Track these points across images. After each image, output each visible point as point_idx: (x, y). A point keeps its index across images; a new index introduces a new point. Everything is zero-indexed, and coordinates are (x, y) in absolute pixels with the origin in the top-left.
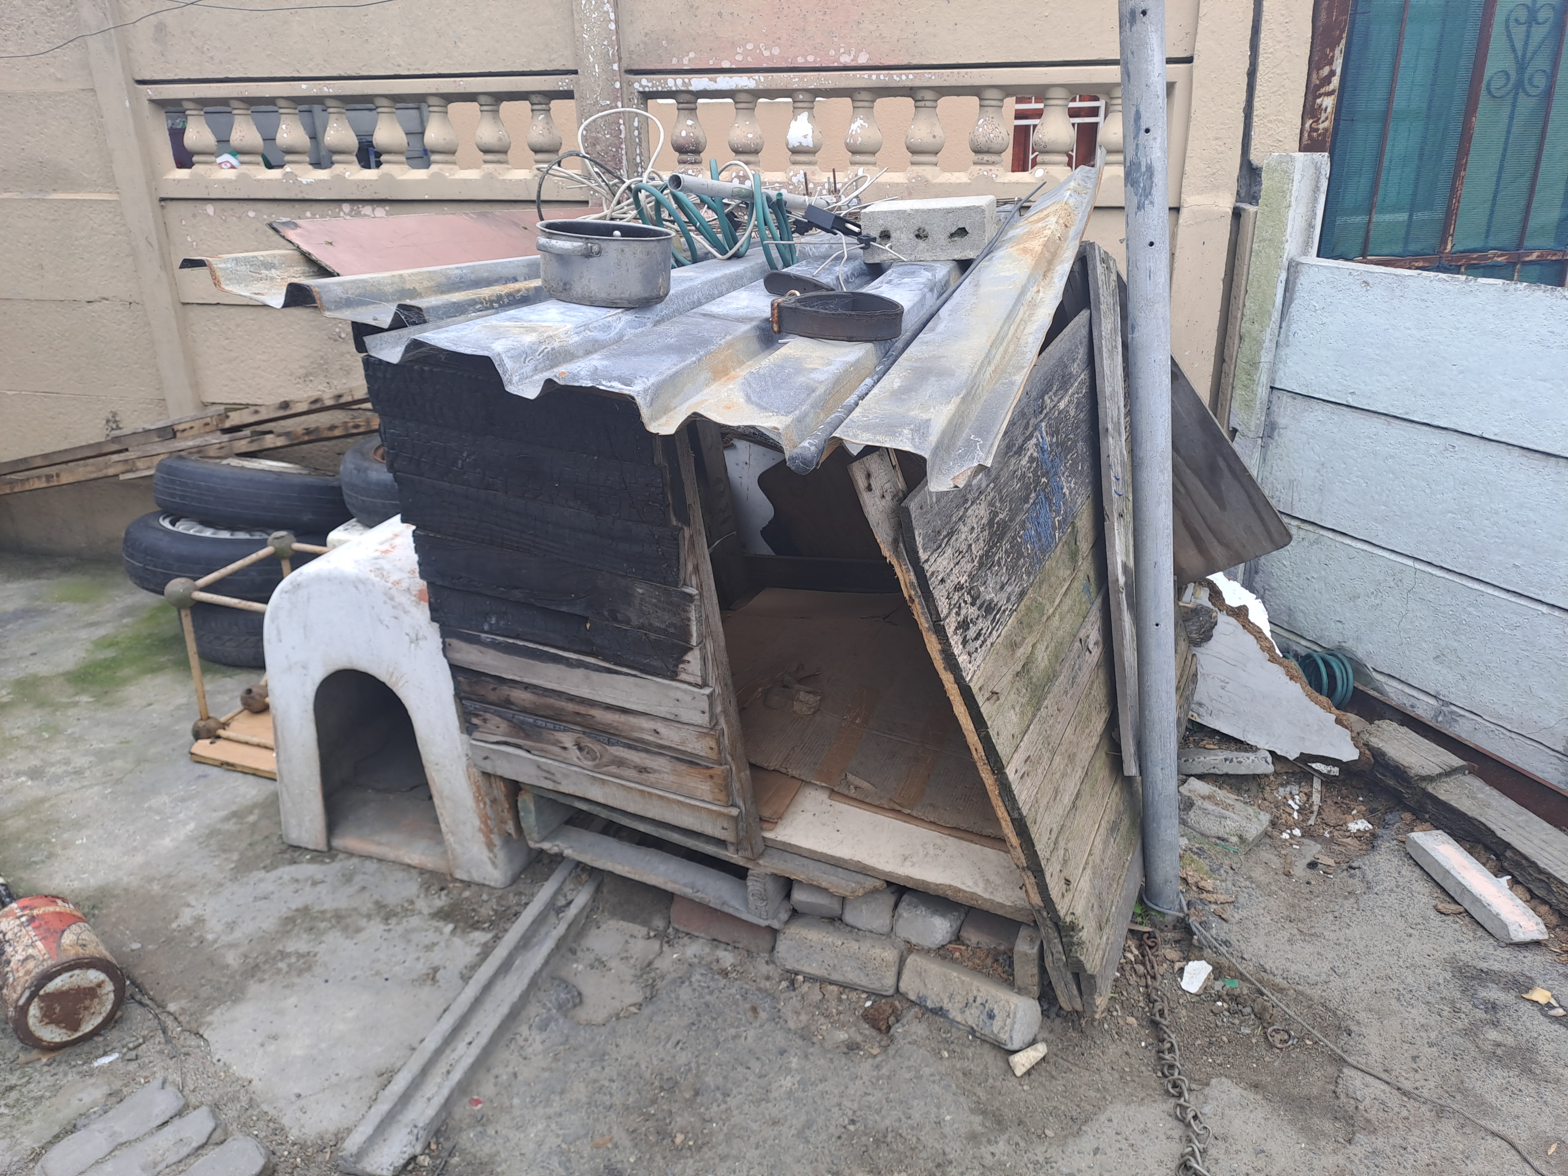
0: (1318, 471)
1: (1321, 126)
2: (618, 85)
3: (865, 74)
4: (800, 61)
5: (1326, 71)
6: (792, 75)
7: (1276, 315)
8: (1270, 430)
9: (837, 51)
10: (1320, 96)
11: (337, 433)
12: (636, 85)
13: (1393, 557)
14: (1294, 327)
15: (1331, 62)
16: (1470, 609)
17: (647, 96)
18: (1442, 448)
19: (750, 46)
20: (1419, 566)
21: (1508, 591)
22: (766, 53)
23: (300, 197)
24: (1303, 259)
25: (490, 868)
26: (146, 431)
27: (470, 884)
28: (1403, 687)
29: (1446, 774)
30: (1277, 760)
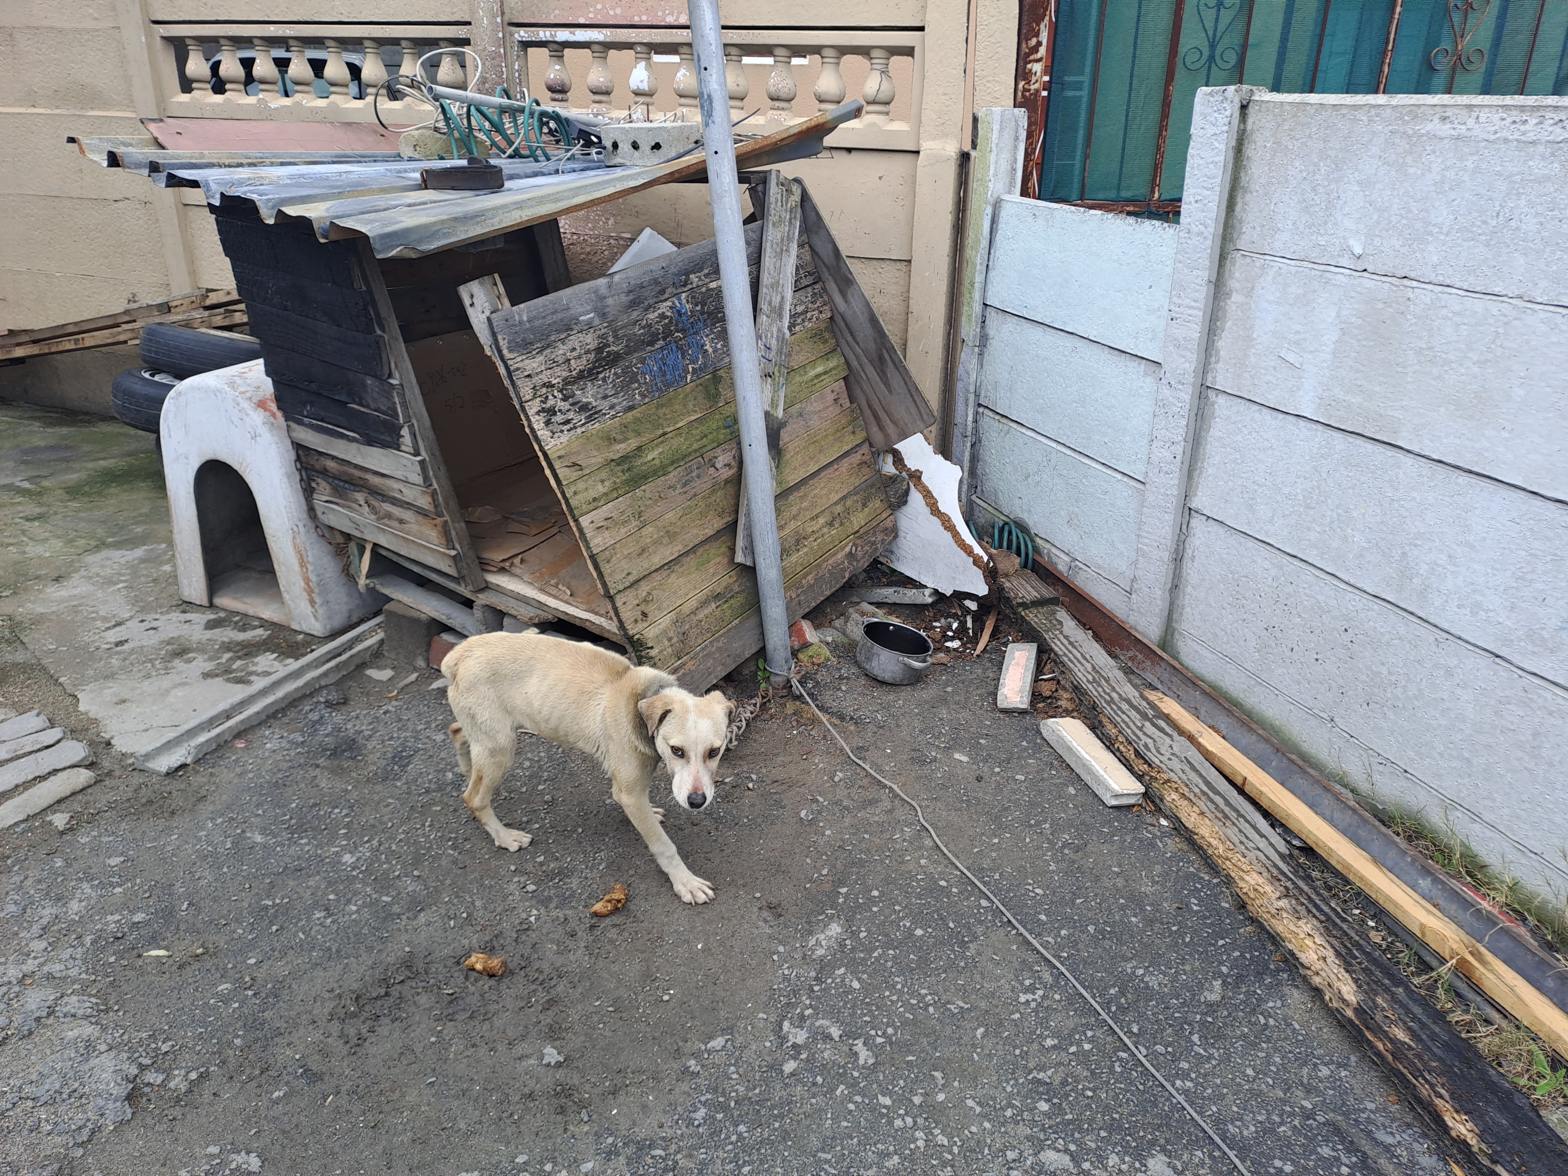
0: (1009, 373)
1: (1032, 87)
2: (501, 35)
3: (684, 32)
4: (636, 20)
5: (1034, 41)
6: (631, 30)
8: (984, 340)
9: (663, 12)
10: (1030, 62)
12: (516, 36)
13: (1045, 440)
14: (999, 253)
15: (1037, 35)
16: (1084, 480)
17: (526, 45)
18: (1071, 350)
19: (599, 7)
20: (1060, 448)
21: (1102, 464)
22: (611, 13)
24: (1008, 197)
25: (313, 620)
26: (149, 306)
27: (300, 633)
28: (1052, 549)
29: (1039, 603)
30: (938, 595)
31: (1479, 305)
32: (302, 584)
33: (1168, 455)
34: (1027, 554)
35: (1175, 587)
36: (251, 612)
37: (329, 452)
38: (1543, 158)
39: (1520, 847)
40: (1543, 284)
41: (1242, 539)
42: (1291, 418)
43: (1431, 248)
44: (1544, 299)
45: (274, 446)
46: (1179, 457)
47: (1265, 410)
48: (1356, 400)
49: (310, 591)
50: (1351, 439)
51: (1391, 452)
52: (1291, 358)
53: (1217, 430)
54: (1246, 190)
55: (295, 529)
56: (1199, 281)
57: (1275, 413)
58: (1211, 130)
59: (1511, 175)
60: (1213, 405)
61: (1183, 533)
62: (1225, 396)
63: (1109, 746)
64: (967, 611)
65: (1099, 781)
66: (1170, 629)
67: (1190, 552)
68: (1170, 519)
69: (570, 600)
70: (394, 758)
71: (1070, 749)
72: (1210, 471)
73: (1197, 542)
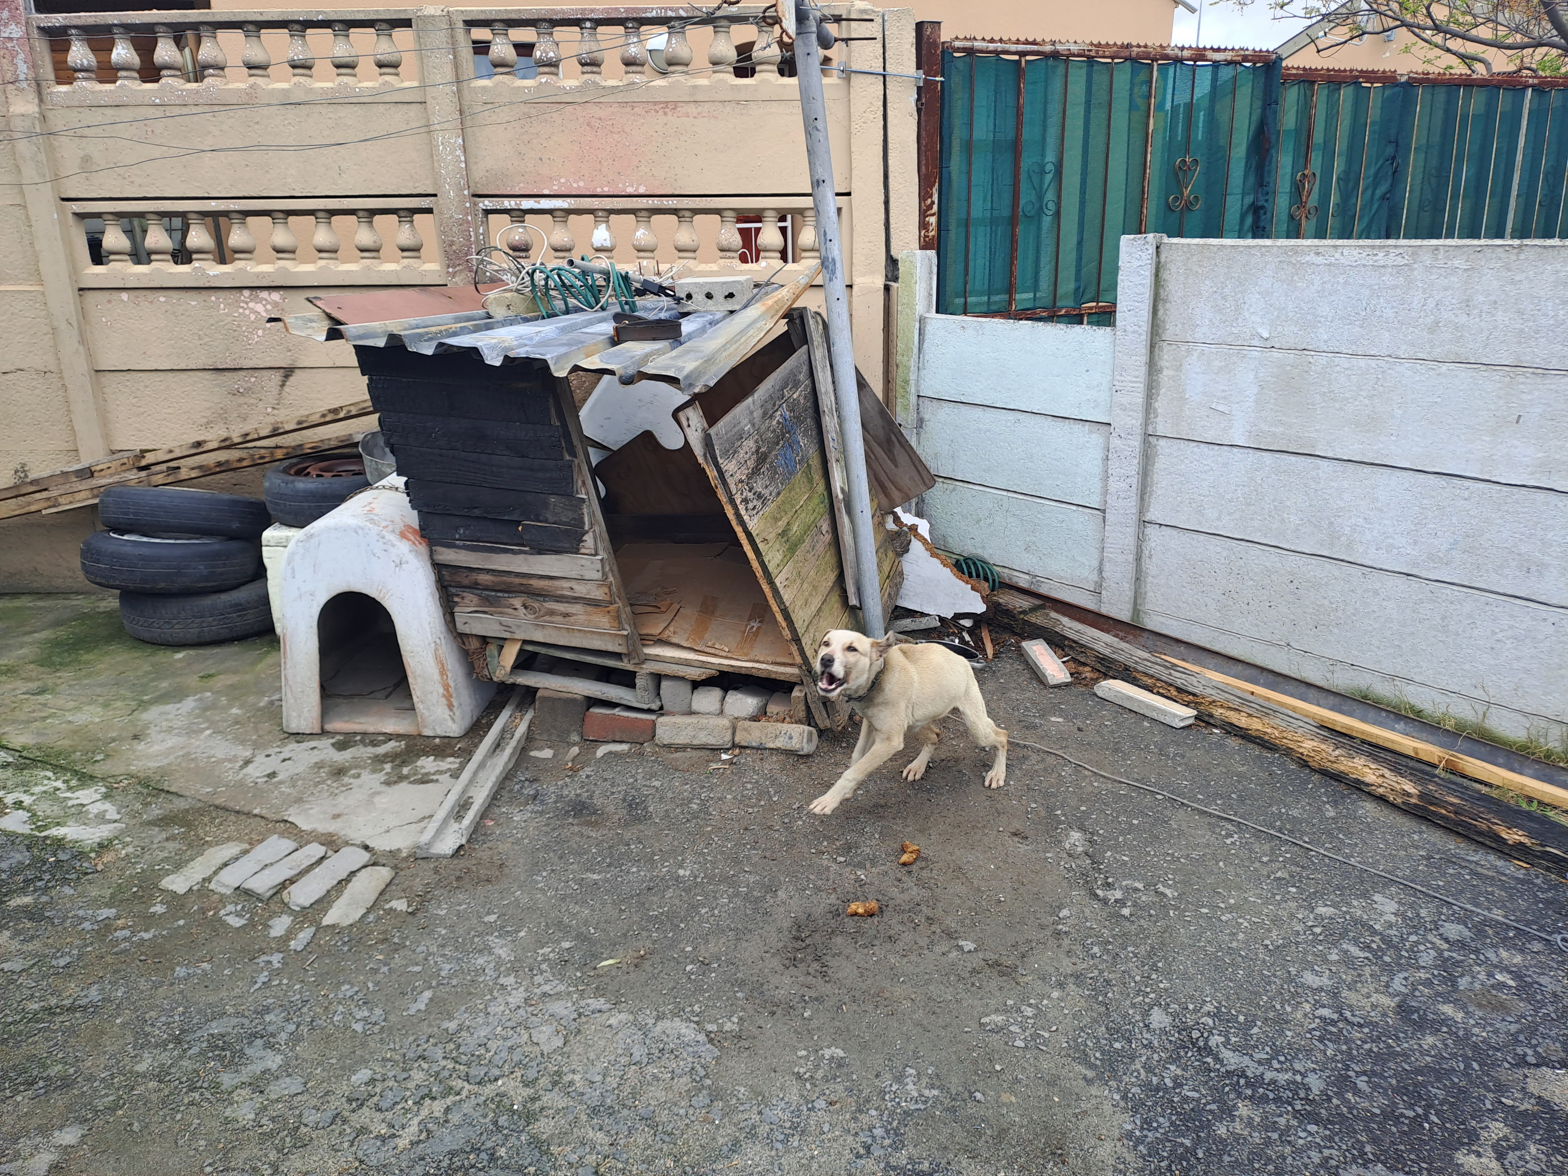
1: (931, 234)
2: (468, 205)
3: (645, 200)
4: (599, 191)
5: (929, 201)
6: (592, 199)
7: (916, 350)
8: (920, 423)
9: (624, 184)
10: (928, 216)
11: (245, 463)
12: (481, 205)
13: (996, 491)
14: (927, 357)
15: (931, 197)
16: (1039, 516)
17: (488, 212)
18: (1012, 421)
19: (563, 180)
20: (1010, 494)
21: (1056, 501)
22: (575, 185)
23: (207, 285)
24: (927, 315)
25: (450, 723)
26: (64, 474)
27: (435, 737)
28: (1011, 572)
29: (1034, 609)
30: (942, 619)
31: (1362, 362)
32: (441, 690)
33: (1124, 485)
34: (994, 580)
35: (1139, 578)
36: (371, 729)
37: (486, 567)
38: (1392, 275)
39: (1444, 691)
40: (1404, 347)
41: (1195, 536)
42: (1226, 448)
43: (1321, 330)
44: (1406, 356)
45: (421, 570)
46: (1134, 486)
47: (1202, 445)
48: (1279, 430)
49: (448, 697)
50: (1277, 455)
51: (1310, 460)
52: (1221, 408)
53: (1161, 464)
54: (1165, 301)
55: (438, 641)
56: (1138, 363)
57: (1211, 446)
58: (1136, 263)
59: (1371, 286)
60: (1155, 446)
61: (1141, 539)
62: (1165, 440)
63: (1151, 691)
64: (962, 628)
65: (1165, 713)
66: (1136, 611)
67: (1147, 553)
68: (1131, 531)
69: (730, 655)
70: (630, 805)
71: (1130, 698)
72: (1159, 492)
73: (1153, 544)
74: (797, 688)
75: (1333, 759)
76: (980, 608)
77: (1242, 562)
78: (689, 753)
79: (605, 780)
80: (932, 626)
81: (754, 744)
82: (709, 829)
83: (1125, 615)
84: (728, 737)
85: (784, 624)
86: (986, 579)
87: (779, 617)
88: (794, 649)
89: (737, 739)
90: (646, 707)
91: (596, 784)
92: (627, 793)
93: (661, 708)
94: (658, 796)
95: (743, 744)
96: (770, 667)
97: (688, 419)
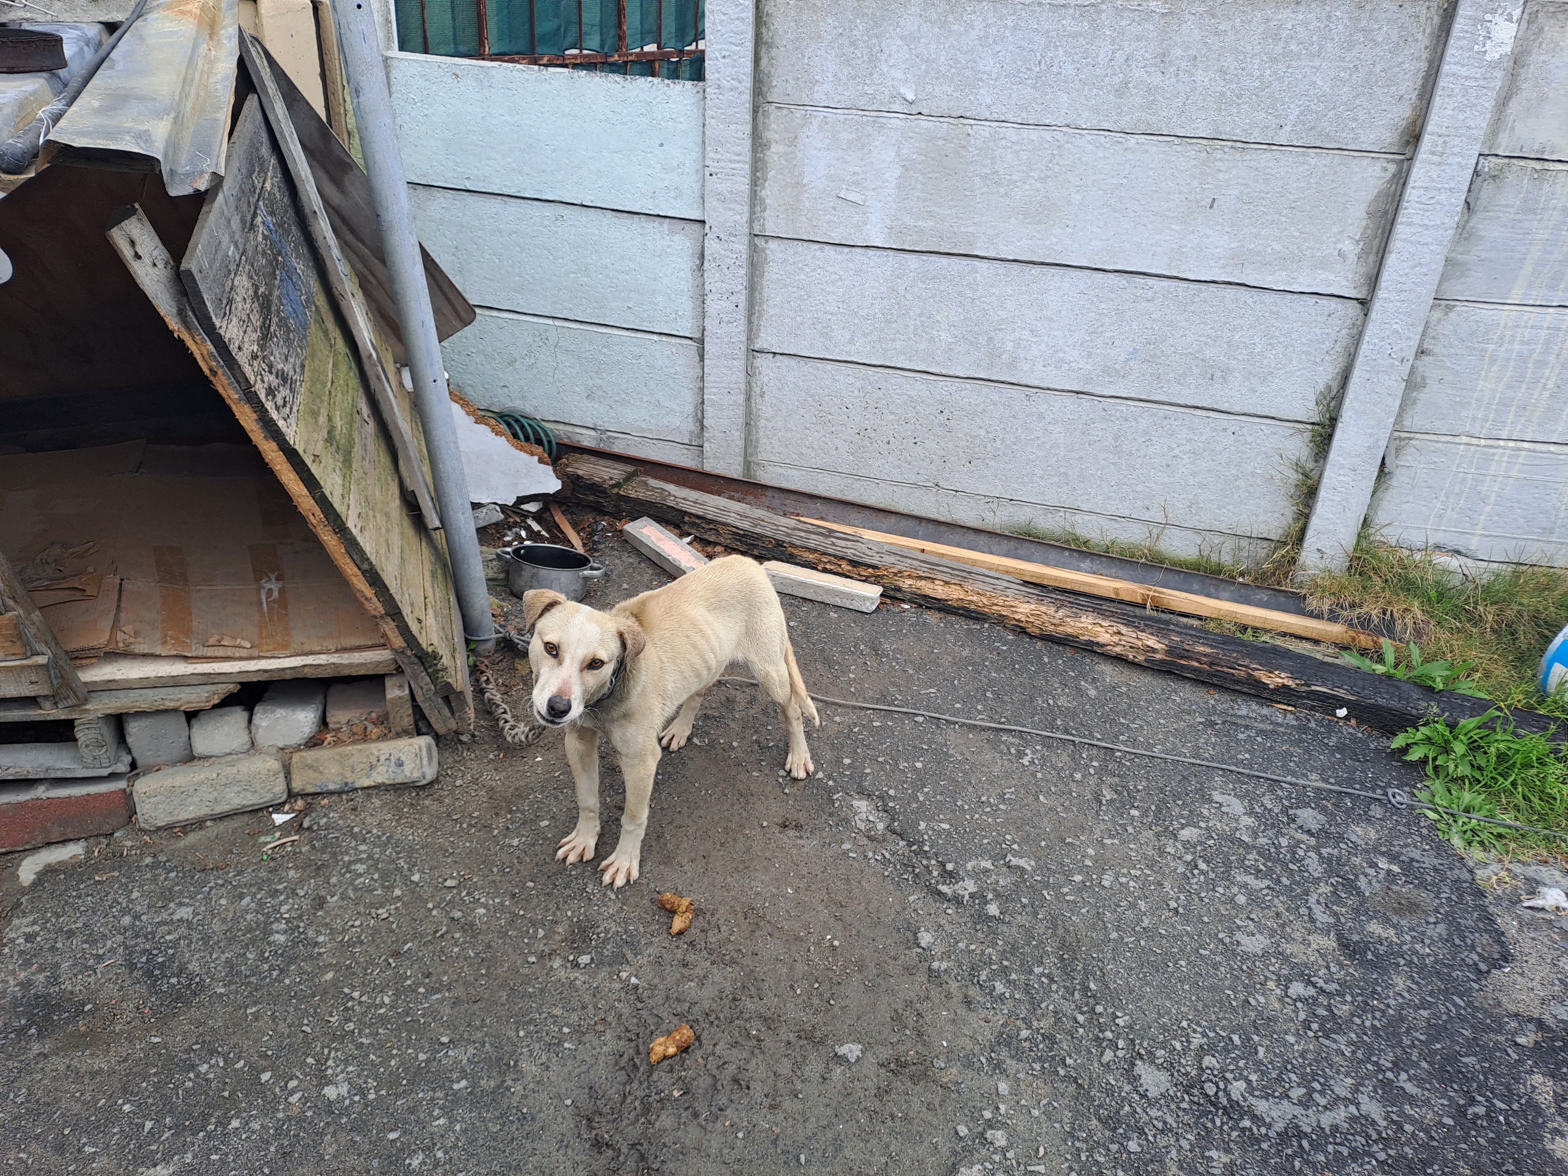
0: (453, 255)
13: (535, 319)
16: (604, 350)
18: (553, 219)
20: (558, 323)
21: (628, 329)
24: (388, 53)
28: (570, 428)
29: (629, 478)
30: (504, 508)
31: (1034, 134)
33: (727, 305)
34: (553, 443)
35: (749, 424)
38: (1074, 18)
40: (1085, 114)
41: (820, 365)
42: (858, 250)
43: (982, 91)
44: (1088, 126)
46: (741, 306)
47: (827, 247)
48: (928, 224)
50: (925, 257)
51: (968, 261)
52: (852, 197)
53: (772, 273)
54: (770, 46)
56: (740, 134)
57: (839, 248)
59: (1048, 31)
60: (763, 250)
61: (750, 373)
62: (777, 241)
63: (816, 569)
64: (526, 515)
65: (851, 596)
66: (748, 465)
67: (758, 390)
68: (740, 364)
69: (255, 653)
70: (149, 974)
71: (802, 584)
72: (772, 312)
73: (765, 379)
74: (389, 683)
75: (1057, 622)
76: (552, 484)
77: (880, 393)
78: (212, 830)
79: (71, 934)
80: (493, 521)
81: (332, 787)
82: (330, 976)
83: (735, 471)
84: (279, 788)
85: (369, 592)
86: (539, 442)
87: (361, 584)
88: (389, 628)
89: (297, 786)
90: (105, 772)
91: (53, 949)
92: (130, 951)
93: (133, 766)
94: (195, 936)
95: (310, 789)
96: (335, 659)
97: (133, 243)
